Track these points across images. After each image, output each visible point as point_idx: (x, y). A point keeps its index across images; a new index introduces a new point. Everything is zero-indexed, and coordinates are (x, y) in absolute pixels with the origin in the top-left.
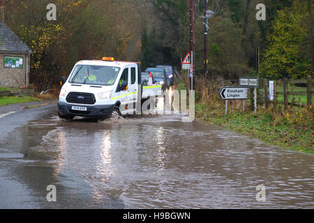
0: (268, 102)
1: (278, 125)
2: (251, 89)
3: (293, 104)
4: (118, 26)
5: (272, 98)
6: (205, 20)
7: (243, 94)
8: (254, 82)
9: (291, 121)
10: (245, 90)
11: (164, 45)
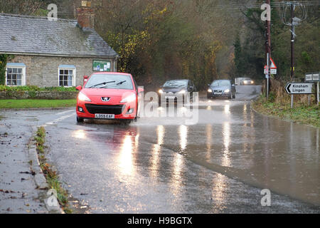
4: (205, 34)
6: (292, 27)
7: (308, 89)
10: (310, 85)
11: (256, 56)
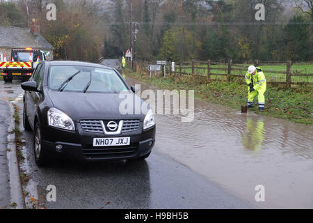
0: (171, 72)
1: (178, 83)
2: (163, 66)
3: (184, 73)
5: (173, 70)
6: (134, 34)
7: (159, 68)
8: (164, 62)
9: (184, 82)
10: (159, 66)
